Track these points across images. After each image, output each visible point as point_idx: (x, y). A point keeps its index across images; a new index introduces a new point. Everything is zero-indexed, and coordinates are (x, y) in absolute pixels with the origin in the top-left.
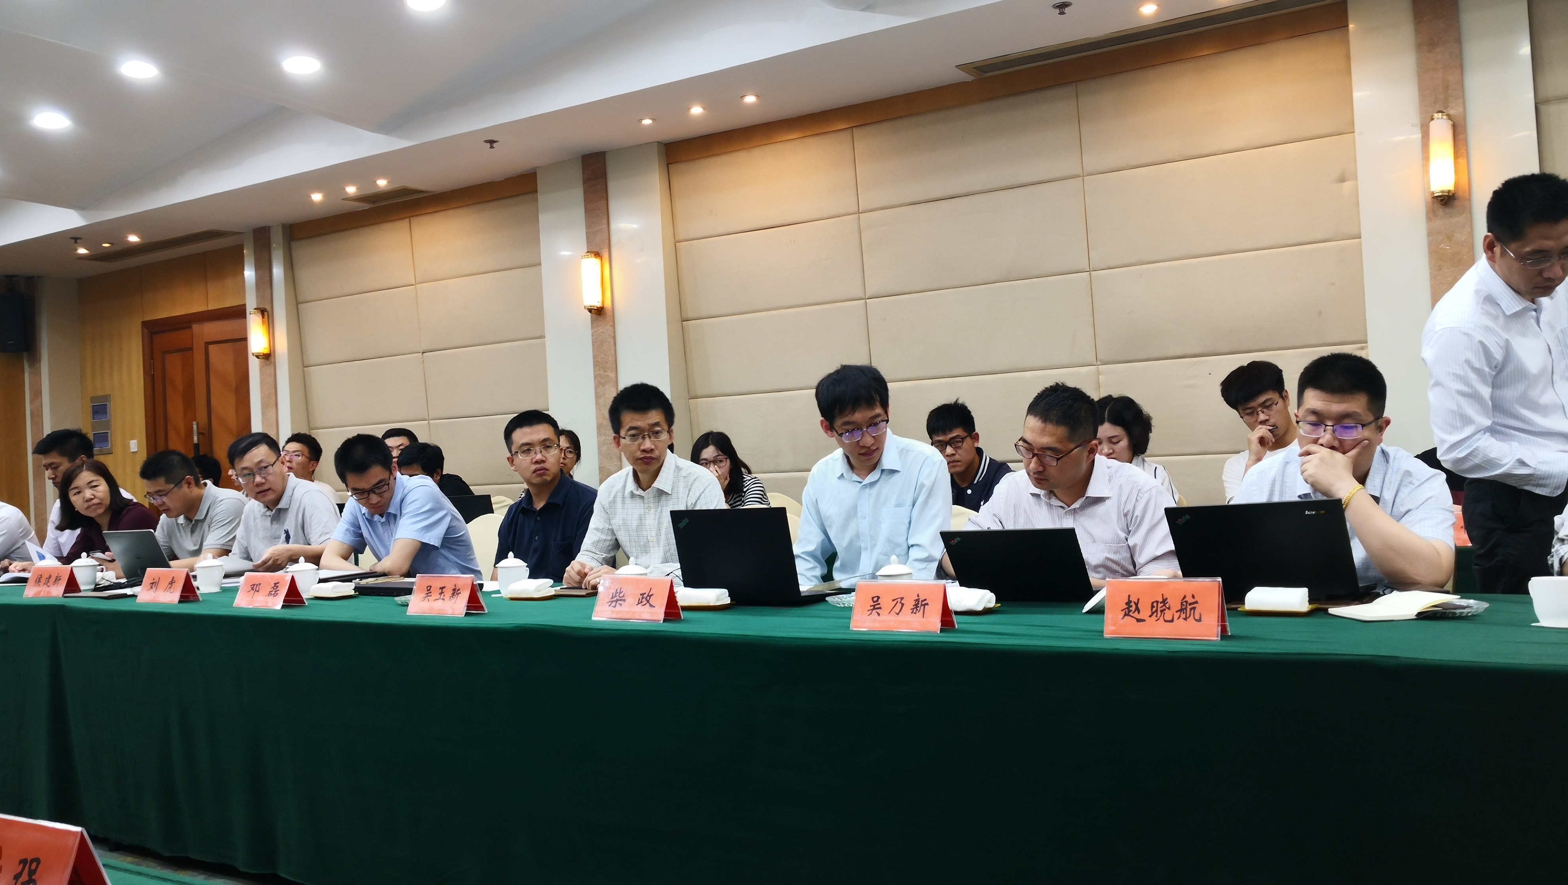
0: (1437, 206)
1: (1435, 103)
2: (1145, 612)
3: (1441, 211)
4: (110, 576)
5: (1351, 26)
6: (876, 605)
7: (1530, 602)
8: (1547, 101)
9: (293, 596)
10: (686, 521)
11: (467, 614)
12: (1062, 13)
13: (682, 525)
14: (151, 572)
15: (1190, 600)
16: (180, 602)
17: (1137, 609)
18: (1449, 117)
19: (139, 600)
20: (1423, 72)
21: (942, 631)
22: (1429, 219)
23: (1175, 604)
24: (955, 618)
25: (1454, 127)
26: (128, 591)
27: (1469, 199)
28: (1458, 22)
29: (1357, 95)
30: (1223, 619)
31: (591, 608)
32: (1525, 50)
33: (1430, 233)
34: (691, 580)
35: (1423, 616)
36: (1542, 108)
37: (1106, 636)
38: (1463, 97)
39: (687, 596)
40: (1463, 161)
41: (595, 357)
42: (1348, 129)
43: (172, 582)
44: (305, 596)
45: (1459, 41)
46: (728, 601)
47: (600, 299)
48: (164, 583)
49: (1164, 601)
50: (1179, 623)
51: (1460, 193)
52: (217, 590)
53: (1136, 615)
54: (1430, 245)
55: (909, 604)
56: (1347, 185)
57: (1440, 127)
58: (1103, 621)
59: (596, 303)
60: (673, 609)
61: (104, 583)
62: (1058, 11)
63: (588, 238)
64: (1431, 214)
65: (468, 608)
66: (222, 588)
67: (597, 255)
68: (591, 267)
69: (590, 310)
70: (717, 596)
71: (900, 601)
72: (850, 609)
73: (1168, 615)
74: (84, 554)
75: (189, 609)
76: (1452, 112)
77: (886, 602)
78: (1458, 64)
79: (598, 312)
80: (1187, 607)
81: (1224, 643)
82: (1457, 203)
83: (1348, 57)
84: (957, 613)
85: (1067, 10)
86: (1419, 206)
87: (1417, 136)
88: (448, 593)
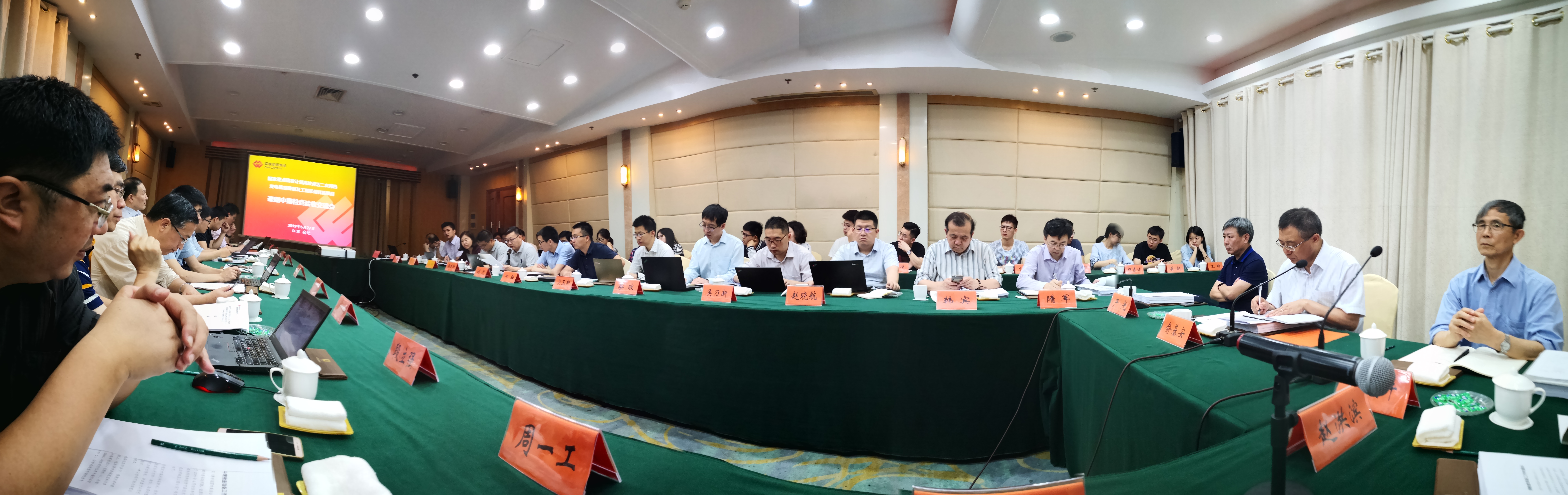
0: (900, 167)
1: (902, 134)
2: (799, 297)
3: (901, 168)
4: (469, 267)
5: (880, 105)
6: (710, 292)
7: (913, 292)
8: (931, 139)
9: (518, 280)
10: (646, 260)
11: (572, 290)
12: (788, 83)
13: (645, 262)
14: (478, 268)
15: (814, 293)
16: (486, 278)
17: (797, 296)
18: (905, 140)
19: (474, 275)
20: (899, 123)
21: (732, 302)
22: (898, 171)
23: (809, 294)
24: (737, 297)
25: (906, 142)
26: (472, 272)
27: (909, 166)
28: (909, 109)
29: (881, 127)
30: (823, 299)
31: (612, 289)
32: (926, 121)
33: (898, 175)
34: (649, 280)
35: (884, 297)
36: (929, 141)
37: (786, 305)
38: (909, 134)
39: (645, 286)
40: (907, 153)
41: (625, 201)
42: (877, 139)
43: (484, 271)
44: (521, 280)
45: (909, 116)
46: (660, 288)
47: (626, 181)
48: (481, 271)
49: (805, 293)
50: (810, 300)
51: (906, 164)
52: (498, 275)
53: (796, 298)
54: (898, 178)
55: (721, 292)
56: (876, 156)
57: (902, 142)
58: (785, 299)
59: (625, 182)
60: (640, 291)
61: (466, 269)
62: (786, 82)
63: (623, 160)
64: (899, 169)
65: (572, 288)
66: (499, 275)
67: (626, 166)
68: (624, 170)
69: (623, 185)
70: (657, 287)
71: (718, 291)
72: (701, 293)
73: (806, 298)
74: (462, 260)
75: (488, 280)
76: (906, 138)
77: (713, 292)
78: (908, 123)
79: (626, 186)
80: (813, 295)
81: (824, 307)
82: (906, 167)
83: (879, 115)
84: (737, 295)
85: (789, 82)
86: (895, 166)
87: (896, 143)
88: (566, 282)
